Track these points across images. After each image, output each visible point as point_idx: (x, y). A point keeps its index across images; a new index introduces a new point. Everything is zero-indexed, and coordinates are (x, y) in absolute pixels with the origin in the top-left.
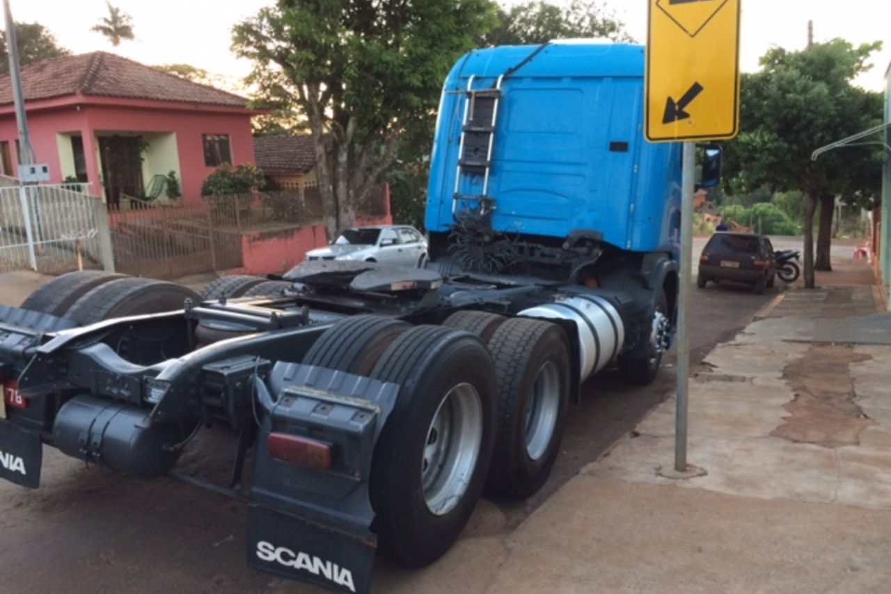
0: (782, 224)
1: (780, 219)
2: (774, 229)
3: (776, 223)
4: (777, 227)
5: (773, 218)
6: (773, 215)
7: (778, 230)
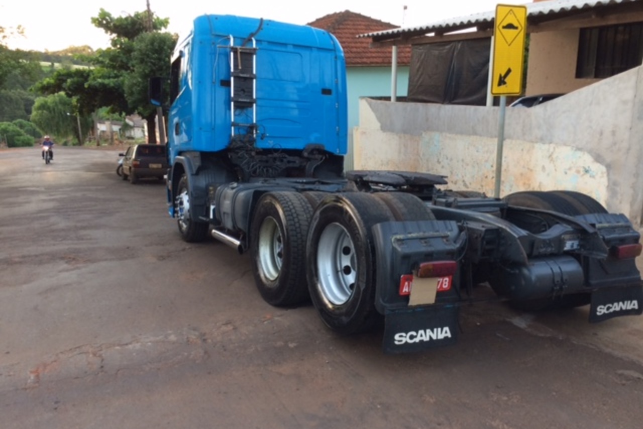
0: (22, 138)
1: (19, 134)
2: (16, 142)
3: (17, 137)
4: (18, 140)
5: (14, 133)
6: (13, 131)
7: (20, 142)
